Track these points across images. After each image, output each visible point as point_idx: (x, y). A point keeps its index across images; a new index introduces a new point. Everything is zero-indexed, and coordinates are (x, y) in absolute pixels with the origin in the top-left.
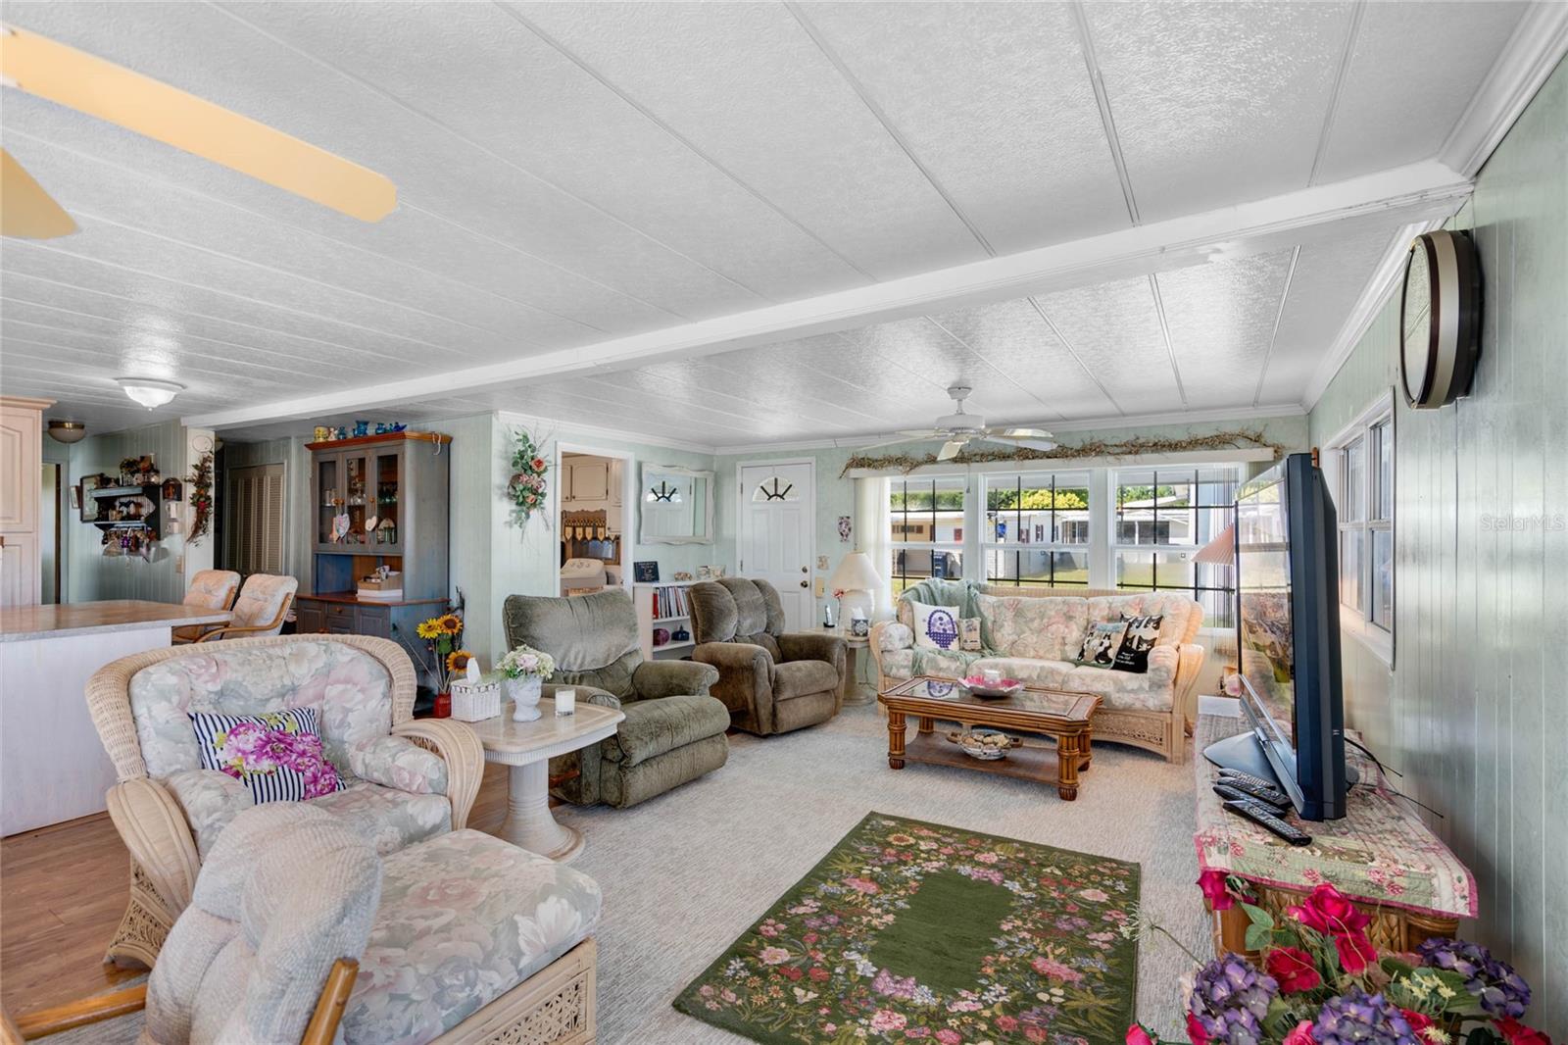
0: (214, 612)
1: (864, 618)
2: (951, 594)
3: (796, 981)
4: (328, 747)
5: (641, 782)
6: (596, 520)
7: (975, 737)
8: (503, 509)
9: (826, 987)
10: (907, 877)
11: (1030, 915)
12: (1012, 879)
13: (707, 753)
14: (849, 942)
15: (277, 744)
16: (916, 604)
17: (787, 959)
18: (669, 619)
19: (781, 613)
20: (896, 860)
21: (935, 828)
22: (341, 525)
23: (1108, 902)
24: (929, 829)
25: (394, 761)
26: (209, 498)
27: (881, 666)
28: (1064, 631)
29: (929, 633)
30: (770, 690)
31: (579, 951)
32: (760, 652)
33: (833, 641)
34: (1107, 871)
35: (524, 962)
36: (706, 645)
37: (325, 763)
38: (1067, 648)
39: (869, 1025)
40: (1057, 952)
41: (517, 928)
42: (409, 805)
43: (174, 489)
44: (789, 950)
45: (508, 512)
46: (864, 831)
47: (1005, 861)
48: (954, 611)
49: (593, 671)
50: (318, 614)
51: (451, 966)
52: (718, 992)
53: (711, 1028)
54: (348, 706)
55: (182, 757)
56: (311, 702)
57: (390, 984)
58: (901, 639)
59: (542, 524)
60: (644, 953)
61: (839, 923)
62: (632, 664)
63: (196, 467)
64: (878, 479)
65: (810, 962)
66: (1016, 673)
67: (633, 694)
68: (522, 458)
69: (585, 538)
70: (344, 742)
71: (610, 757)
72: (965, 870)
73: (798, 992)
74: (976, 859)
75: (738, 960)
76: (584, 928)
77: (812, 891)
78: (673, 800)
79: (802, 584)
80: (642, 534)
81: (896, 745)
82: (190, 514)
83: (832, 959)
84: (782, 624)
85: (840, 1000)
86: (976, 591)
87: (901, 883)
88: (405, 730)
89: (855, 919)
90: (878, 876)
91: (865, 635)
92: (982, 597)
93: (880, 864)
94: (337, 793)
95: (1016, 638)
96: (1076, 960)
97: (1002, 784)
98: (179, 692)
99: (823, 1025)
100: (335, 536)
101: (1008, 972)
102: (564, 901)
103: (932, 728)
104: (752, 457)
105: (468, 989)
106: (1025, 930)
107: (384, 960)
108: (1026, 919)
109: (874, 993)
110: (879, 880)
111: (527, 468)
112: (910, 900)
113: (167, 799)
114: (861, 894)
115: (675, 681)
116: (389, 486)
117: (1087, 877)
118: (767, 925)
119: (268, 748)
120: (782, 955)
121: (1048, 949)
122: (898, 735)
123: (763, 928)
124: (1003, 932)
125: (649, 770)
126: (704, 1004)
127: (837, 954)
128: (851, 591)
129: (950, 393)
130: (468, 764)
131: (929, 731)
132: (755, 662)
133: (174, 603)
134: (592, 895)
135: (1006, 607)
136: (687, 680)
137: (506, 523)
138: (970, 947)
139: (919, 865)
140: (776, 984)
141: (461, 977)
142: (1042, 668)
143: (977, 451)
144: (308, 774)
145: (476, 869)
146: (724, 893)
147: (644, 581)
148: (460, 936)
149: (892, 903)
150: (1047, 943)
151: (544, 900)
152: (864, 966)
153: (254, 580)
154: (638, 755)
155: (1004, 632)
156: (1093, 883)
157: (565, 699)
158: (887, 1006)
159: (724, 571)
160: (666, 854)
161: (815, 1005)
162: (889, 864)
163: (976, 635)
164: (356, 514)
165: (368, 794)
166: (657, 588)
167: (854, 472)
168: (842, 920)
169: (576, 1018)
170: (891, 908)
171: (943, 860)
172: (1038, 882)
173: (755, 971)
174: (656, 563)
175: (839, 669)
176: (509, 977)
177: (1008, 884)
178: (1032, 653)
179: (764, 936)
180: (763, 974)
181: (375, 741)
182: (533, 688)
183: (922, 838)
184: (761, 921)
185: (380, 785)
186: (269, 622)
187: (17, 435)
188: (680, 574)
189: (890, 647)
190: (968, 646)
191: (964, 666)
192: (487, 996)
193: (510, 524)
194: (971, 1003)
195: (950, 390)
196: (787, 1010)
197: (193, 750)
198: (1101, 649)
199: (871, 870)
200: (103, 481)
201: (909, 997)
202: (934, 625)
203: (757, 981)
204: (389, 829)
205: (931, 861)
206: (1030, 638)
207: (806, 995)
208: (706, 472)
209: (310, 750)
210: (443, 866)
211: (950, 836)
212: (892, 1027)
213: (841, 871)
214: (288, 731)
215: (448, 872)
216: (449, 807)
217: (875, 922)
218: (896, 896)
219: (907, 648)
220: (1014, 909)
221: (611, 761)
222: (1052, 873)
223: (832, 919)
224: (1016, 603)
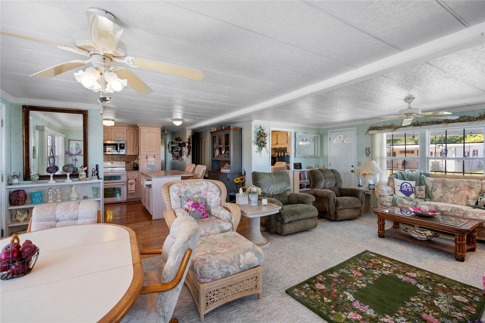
0: (190, 174)
1: (373, 184)
2: (411, 176)
3: (325, 295)
4: (207, 207)
5: (288, 228)
6: (284, 150)
7: (417, 231)
8: (255, 147)
9: (335, 300)
10: (375, 274)
11: (425, 298)
12: (421, 284)
13: (310, 223)
14: (347, 289)
15: (196, 205)
16: (396, 180)
17: (324, 288)
18: (305, 181)
19: (341, 180)
20: (372, 267)
21: (392, 260)
22: (217, 152)
23: (467, 303)
24: (389, 260)
25: (220, 212)
26: (190, 146)
27: (380, 201)
28: (468, 194)
29: (401, 191)
30: (334, 205)
31: (257, 268)
32: (330, 193)
33: (359, 191)
34: (471, 291)
35: (241, 266)
36: (314, 189)
37: (206, 211)
38: (469, 200)
39: (347, 315)
40: (434, 314)
41: (240, 257)
42: (222, 223)
43: (184, 144)
44: (325, 286)
45: (256, 148)
46: (362, 256)
47: (420, 277)
48: (413, 183)
49: (277, 194)
50: (212, 175)
51: (223, 262)
52: (299, 292)
53: (295, 301)
54: (211, 197)
55: (178, 206)
56: (204, 196)
57: (209, 263)
58: (388, 192)
59: (266, 152)
60: (280, 276)
61: (345, 282)
62: (288, 193)
63: (188, 139)
64: (381, 134)
65: (331, 291)
66: (440, 208)
67: (288, 202)
68: (260, 133)
69: (281, 156)
70: (210, 206)
71: (279, 219)
72: (401, 277)
73: (325, 298)
74: (406, 274)
75: (308, 285)
76: (258, 262)
77: (337, 270)
78: (298, 235)
79: (351, 171)
80: (296, 154)
81: (381, 229)
82: (187, 150)
83: (339, 292)
84: (341, 184)
85: (339, 305)
86: (424, 176)
87: (372, 275)
88: (223, 205)
89: (351, 282)
90: (363, 271)
91: (374, 189)
92: (427, 178)
93: (365, 267)
94: (208, 218)
95: (443, 195)
96: (443, 319)
97: (427, 250)
98: (178, 191)
99: (331, 310)
100: (216, 155)
101: (409, 315)
102: (253, 253)
103: (399, 225)
104: (333, 128)
105: (227, 269)
106: (421, 303)
107: (209, 257)
108: (423, 299)
109: (352, 306)
110: (364, 272)
111: (261, 136)
112: (374, 281)
113: (174, 214)
114: (355, 275)
115: (300, 199)
116: (227, 143)
117: (460, 291)
118: (319, 277)
119: (194, 206)
120: (323, 287)
121: (430, 312)
122: (382, 226)
123: (318, 277)
124: (411, 301)
125: (290, 225)
126: (295, 293)
127: (341, 291)
128: (369, 174)
129: (404, 101)
130: (237, 215)
131: (397, 226)
132: (329, 196)
133: (183, 171)
134: (261, 254)
135: (438, 182)
136: (304, 199)
137: (256, 151)
138: (395, 302)
139: (381, 271)
140: (318, 294)
141: (225, 266)
142: (453, 208)
143: (424, 121)
144: (202, 213)
145: (233, 241)
146: (308, 265)
147: (297, 169)
148: (226, 256)
149: (367, 281)
150: (431, 310)
151: (248, 252)
152: (350, 297)
153: (198, 166)
154: (287, 220)
155: (437, 192)
156: (462, 294)
157: (265, 201)
158: (356, 312)
159: (324, 166)
160: (293, 250)
161: (330, 304)
162: (369, 268)
163: (423, 193)
164: (220, 149)
165: (214, 219)
166: (301, 171)
167: (371, 132)
168: (346, 282)
169: (256, 286)
170: (366, 282)
171: (391, 271)
172: (433, 288)
173: (312, 289)
174: (301, 163)
175: (362, 201)
176: (237, 269)
177: (419, 285)
178: (451, 201)
179: (318, 280)
180: (315, 291)
181: (216, 207)
182: (255, 197)
183: (385, 263)
184: (318, 275)
185: (217, 218)
186: (200, 177)
187: (157, 134)
188: (309, 167)
189: (383, 194)
190: (419, 196)
191: (415, 204)
192: (232, 272)
193: (257, 152)
194: (390, 320)
195: (405, 100)
196: (320, 303)
197: (180, 204)
199: (361, 269)
200: (172, 143)
201: (365, 311)
202: (403, 188)
203: (312, 292)
204: (217, 229)
205: (387, 271)
206: (450, 195)
207: (327, 300)
208: (317, 134)
209: (203, 207)
210: (226, 239)
211: (397, 264)
212: (356, 318)
213: (350, 267)
214: (198, 202)
215: (227, 241)
216: (232, 226)
217: (358, 285)
218: (369, 279)
219: (391, 195)
220: (419, 294)
221: (279, 221)
222: (441, 286)
223: (343, 281)
224: (443, 181)
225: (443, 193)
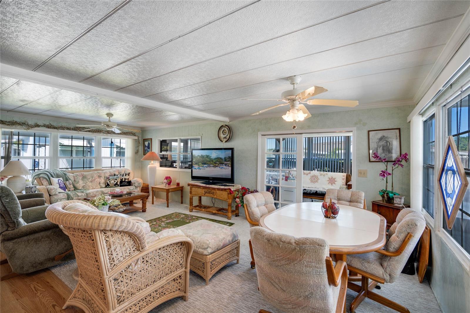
16: (52, 178)
29: (60, 187)
38: (101, 184)
86: (65, 172)
92: (68, 174)
128: (14, 177)
135: (79, 176)
155: (80, 183)
198: (115, 183)
206: (89, 184)
224: (82, 174)
225: (85, 183)
